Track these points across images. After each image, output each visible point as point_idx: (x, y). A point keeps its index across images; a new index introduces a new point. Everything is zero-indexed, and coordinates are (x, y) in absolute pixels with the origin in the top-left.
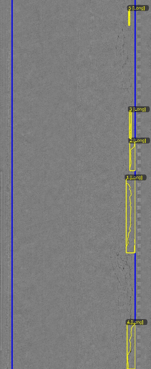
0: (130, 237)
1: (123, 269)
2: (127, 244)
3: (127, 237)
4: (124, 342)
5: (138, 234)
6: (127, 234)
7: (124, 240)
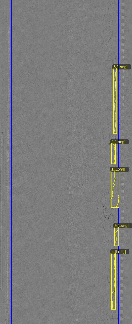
0: (114, 190)
1: (108, 219)
2: (112, 196)
3: (112, 191)
4: (108, 283)
5: (122, 188)
6: (112, 188)
7: (109, 193)
